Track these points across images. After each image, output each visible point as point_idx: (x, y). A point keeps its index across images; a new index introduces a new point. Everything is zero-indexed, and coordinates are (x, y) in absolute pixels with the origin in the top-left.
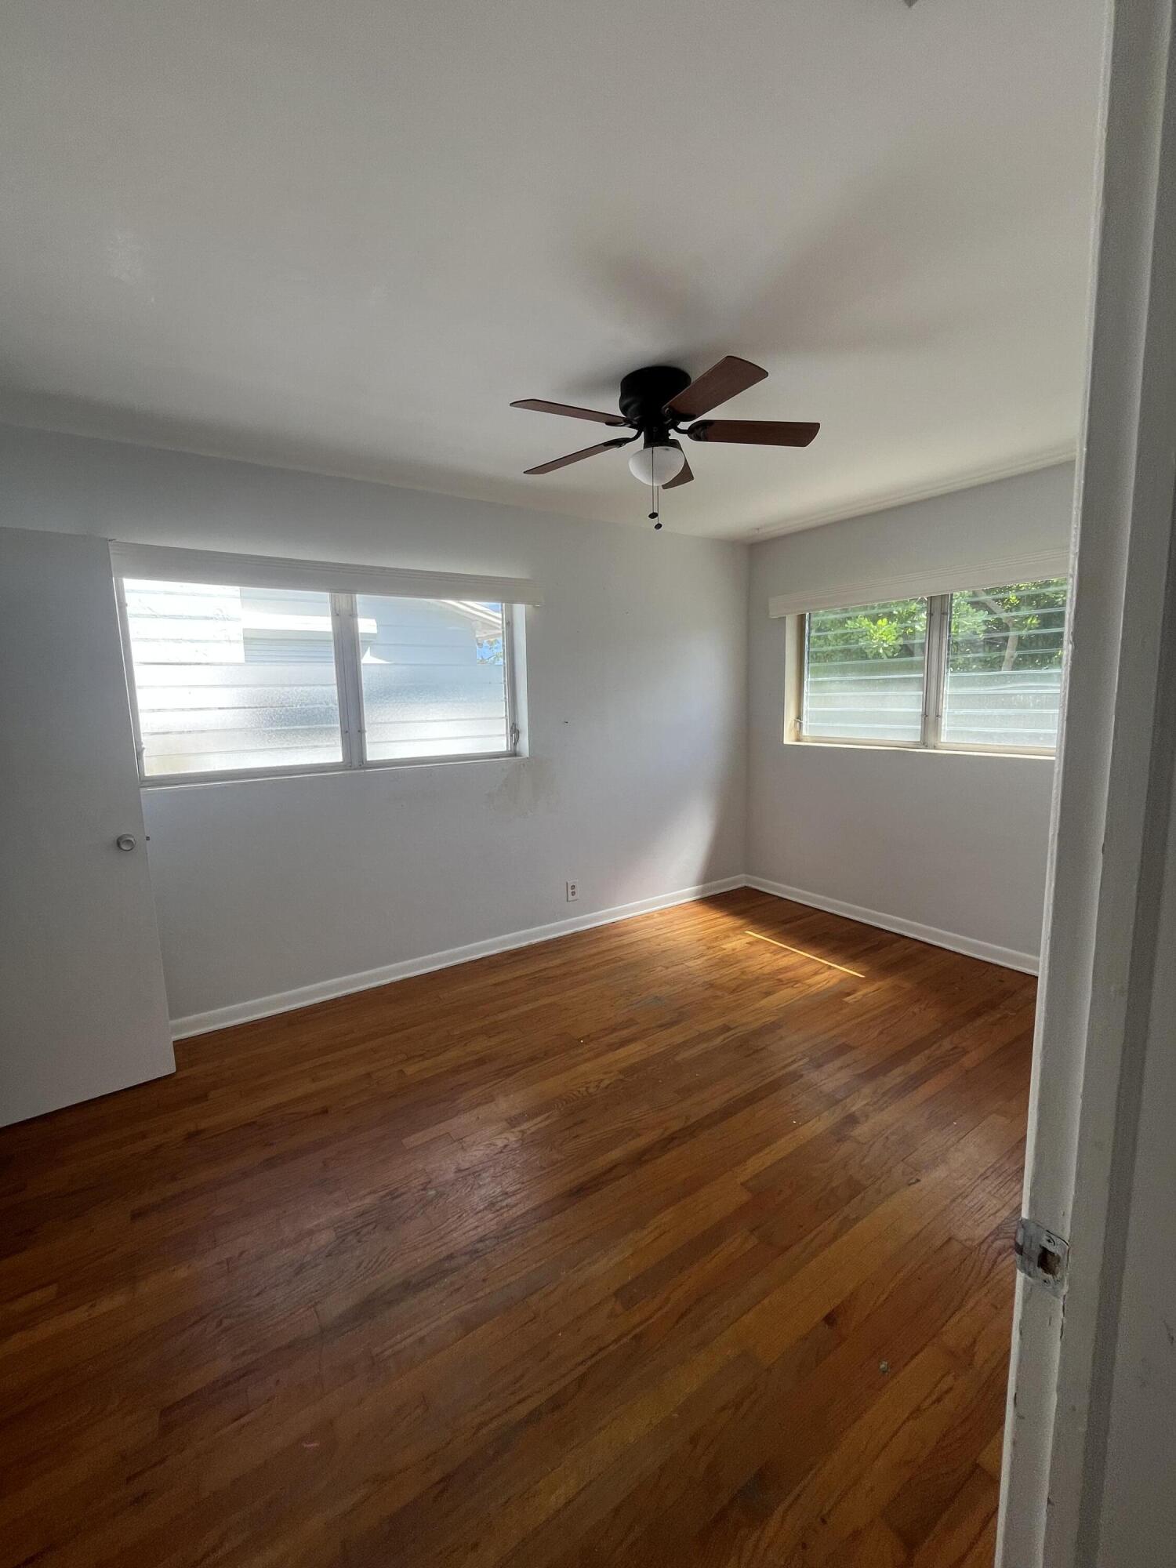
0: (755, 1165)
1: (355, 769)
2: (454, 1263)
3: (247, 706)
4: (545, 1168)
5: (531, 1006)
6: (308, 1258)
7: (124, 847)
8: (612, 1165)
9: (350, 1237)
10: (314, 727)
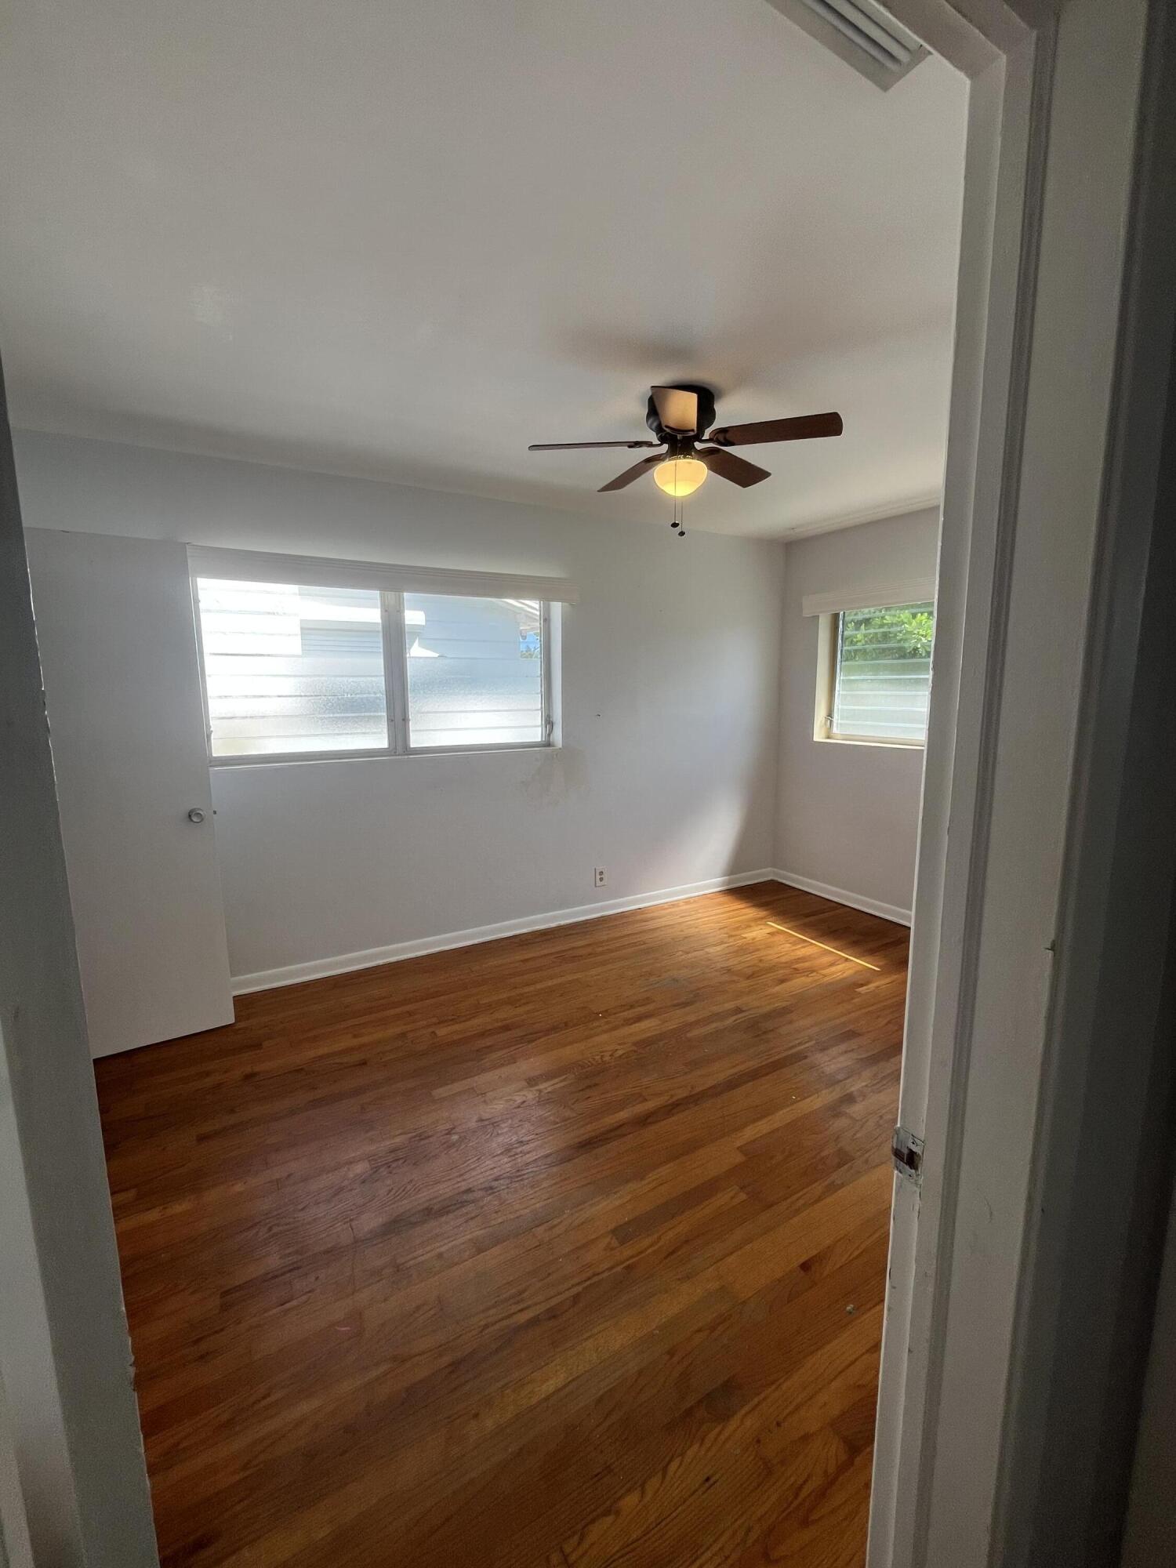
0: (750, 1133)
1: (399, 755)
2: (470, 1197)
3: (303, 694)
4: (558, 1123)
5: (555, 981)
6: (346, 1183)
7: (195, 819)
8: (618, 1125)
9: (382, 1169)
10: (363, 714)
